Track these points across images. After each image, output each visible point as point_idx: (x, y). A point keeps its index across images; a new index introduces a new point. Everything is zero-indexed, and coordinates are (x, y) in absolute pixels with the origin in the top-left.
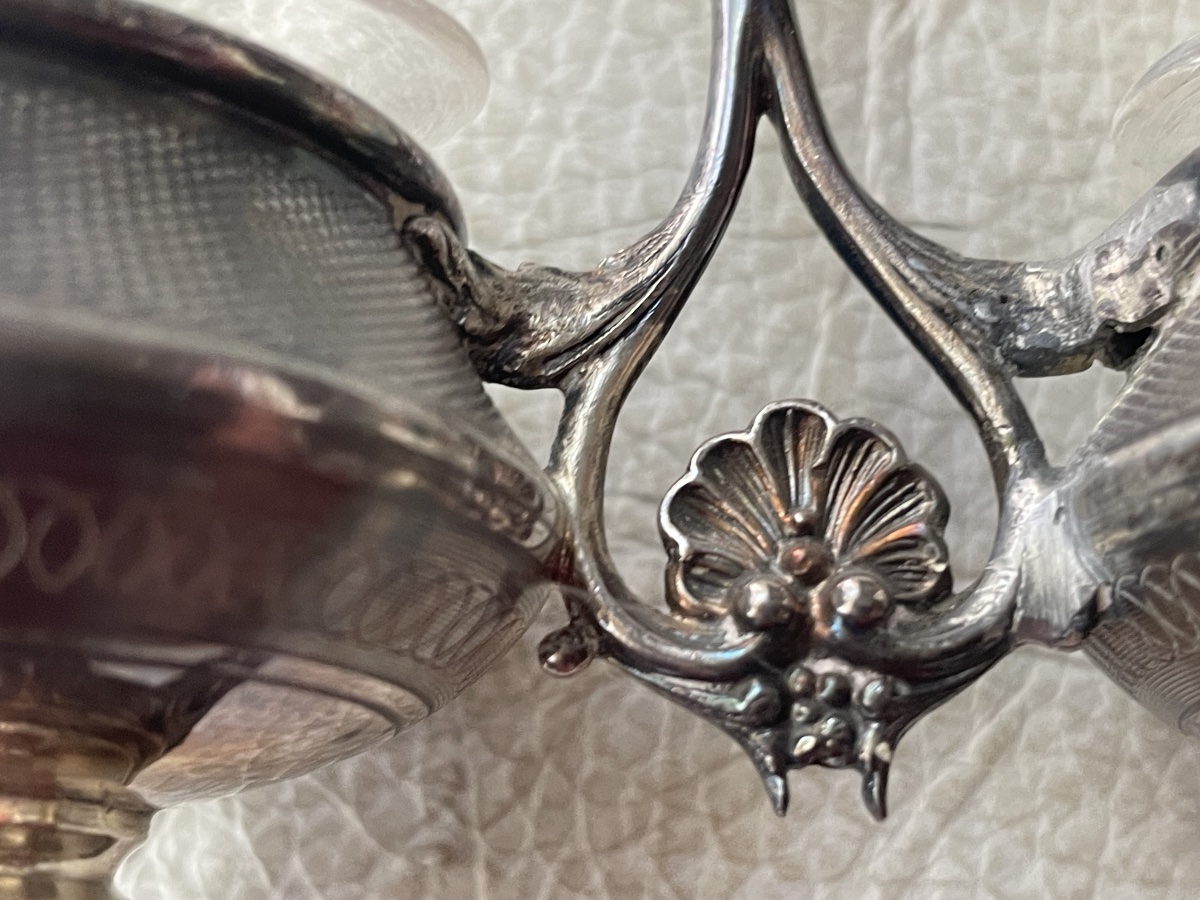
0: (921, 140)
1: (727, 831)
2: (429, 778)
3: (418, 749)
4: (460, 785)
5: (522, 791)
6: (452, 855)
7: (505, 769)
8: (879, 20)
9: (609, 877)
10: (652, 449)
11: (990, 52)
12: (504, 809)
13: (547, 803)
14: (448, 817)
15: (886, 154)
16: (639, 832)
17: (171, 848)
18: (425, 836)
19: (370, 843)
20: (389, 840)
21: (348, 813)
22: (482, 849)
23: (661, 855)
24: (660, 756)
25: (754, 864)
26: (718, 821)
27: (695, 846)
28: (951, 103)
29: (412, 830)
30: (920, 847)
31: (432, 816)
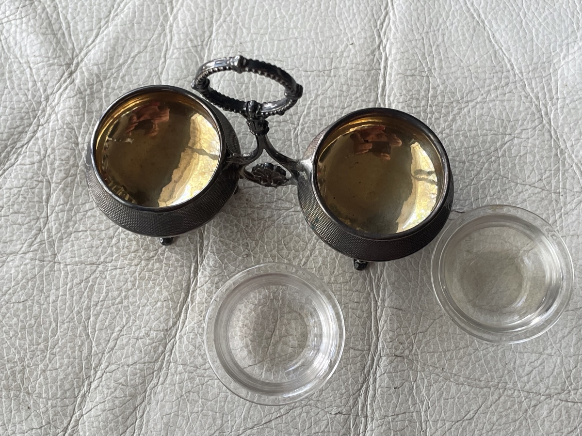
0: (301, 148)
1: (287, 246)
2: (243, 245)
3: (241, 241)
4: (248, 246)
5: (257, 245)
6: (248, 256)
7: (254, 242)
8: (292, 132)
9: (271, 255)
10: (268, 196)
11: (309, 134)
12: (255, 248)
13: (260, 246)
14: (247, 250)
15: (296, 150)
16: (274, 248)
17: (207, 262)
18: (244, 253)
19: (236, 256)
20: (238, 255)
21: (232, 252)
22: (252, 254)
23: (278, 251)
24: (276, 237)
25: (291, 250)
26: (285, 245)
27: (283, 249)
28: (304, 142)
29: (242, 253)
30: (314, 244)
31: (244, 251)
